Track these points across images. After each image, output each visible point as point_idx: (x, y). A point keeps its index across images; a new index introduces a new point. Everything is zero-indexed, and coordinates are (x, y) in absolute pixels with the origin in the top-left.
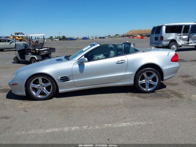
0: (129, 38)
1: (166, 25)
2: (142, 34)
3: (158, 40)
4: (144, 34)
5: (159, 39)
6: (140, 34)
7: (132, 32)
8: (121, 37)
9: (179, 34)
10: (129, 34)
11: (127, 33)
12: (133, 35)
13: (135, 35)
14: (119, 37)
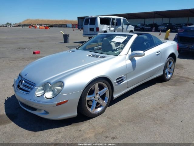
0: (30, 27)
1: (100, 16)
2: (42, 25)
3: (93, 31)
4: (44, 24)
5: (95, 30)
6: (40, 25)
7: (29, 21)
8: (17, 26)
9: (109, 26)
10: (26, 23)
11: (23, 22)
12: (32, 25)
13: (34, 25)
14: (14, 26)
